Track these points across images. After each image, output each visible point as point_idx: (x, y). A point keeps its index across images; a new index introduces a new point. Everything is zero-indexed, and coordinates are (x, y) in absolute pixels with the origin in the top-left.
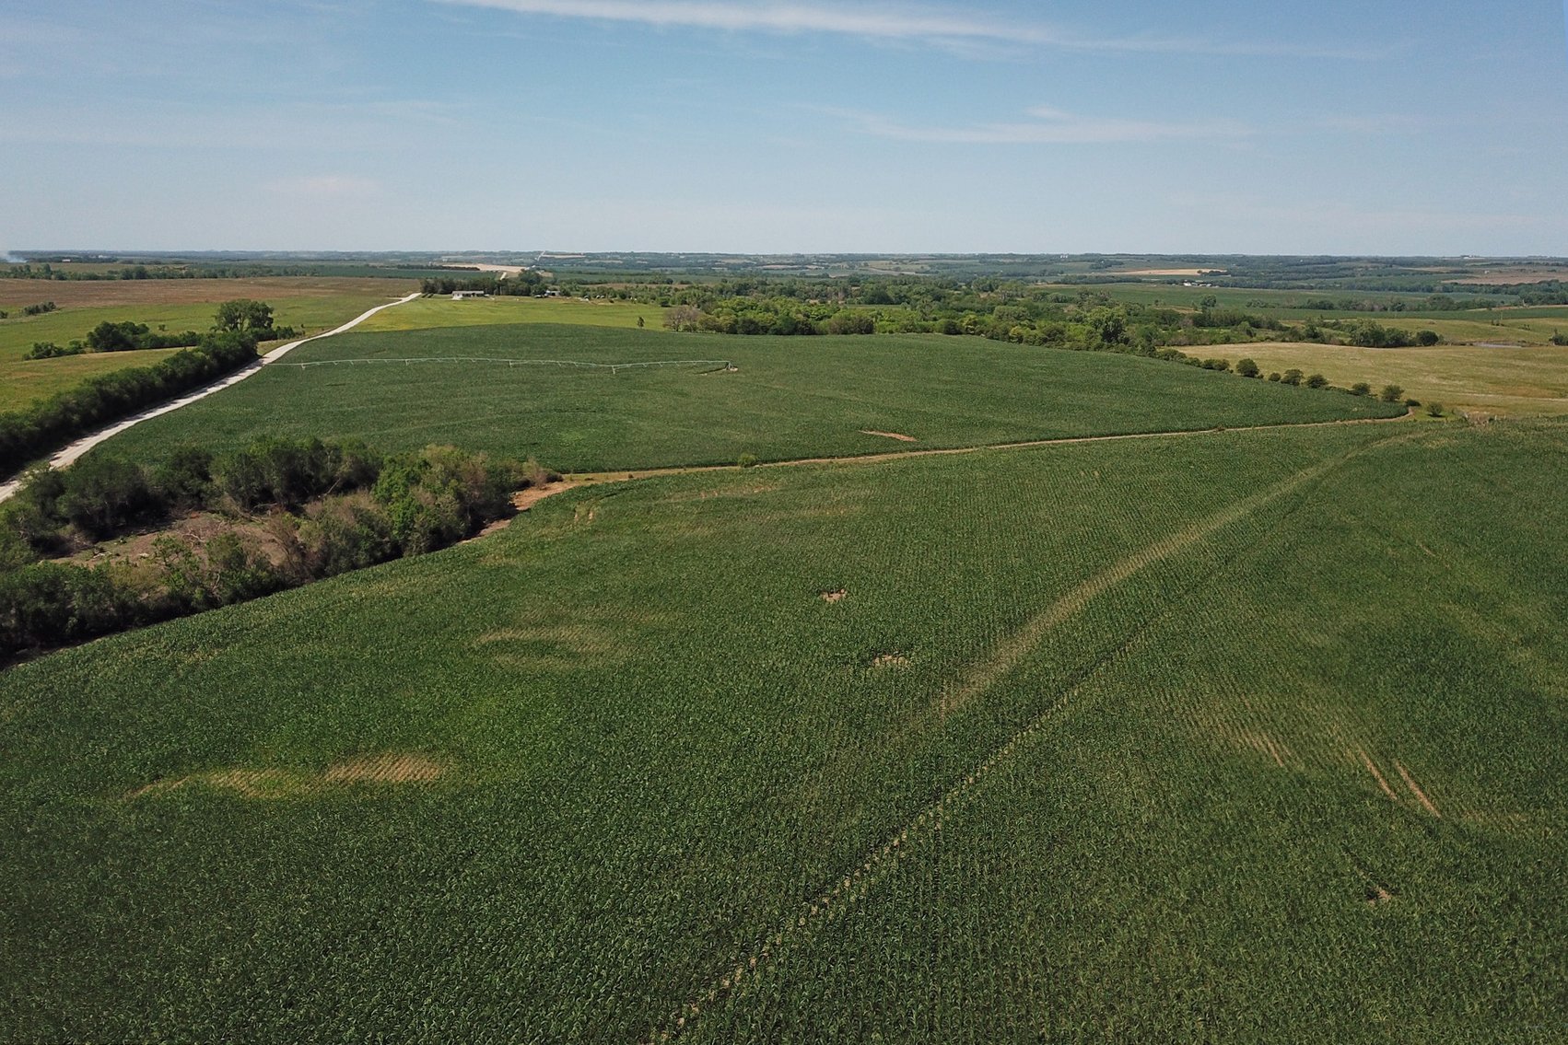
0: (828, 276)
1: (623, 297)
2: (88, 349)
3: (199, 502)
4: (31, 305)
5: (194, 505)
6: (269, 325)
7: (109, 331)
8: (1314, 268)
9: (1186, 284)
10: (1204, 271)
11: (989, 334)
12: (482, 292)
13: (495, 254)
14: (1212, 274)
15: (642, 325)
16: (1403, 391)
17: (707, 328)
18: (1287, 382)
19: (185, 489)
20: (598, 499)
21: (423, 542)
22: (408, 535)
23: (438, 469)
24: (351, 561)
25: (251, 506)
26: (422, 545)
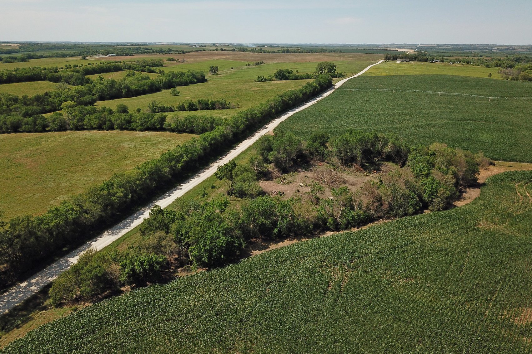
1: (468, 63)
2: (274, 79)
3: (323, 157)
4: (256, 62)
5: (320, 159)
6: (334, 72)
7: (281, 73)
12: (408, 60)
15: (490, 77)
17: (523, 79)
19: (317, 152)
20: (527, 183)
21: (442, 204)
22: (433, 198)
23: (442, 159)
24: (404, 211)
25: (346, 163)
26: (441, 205)
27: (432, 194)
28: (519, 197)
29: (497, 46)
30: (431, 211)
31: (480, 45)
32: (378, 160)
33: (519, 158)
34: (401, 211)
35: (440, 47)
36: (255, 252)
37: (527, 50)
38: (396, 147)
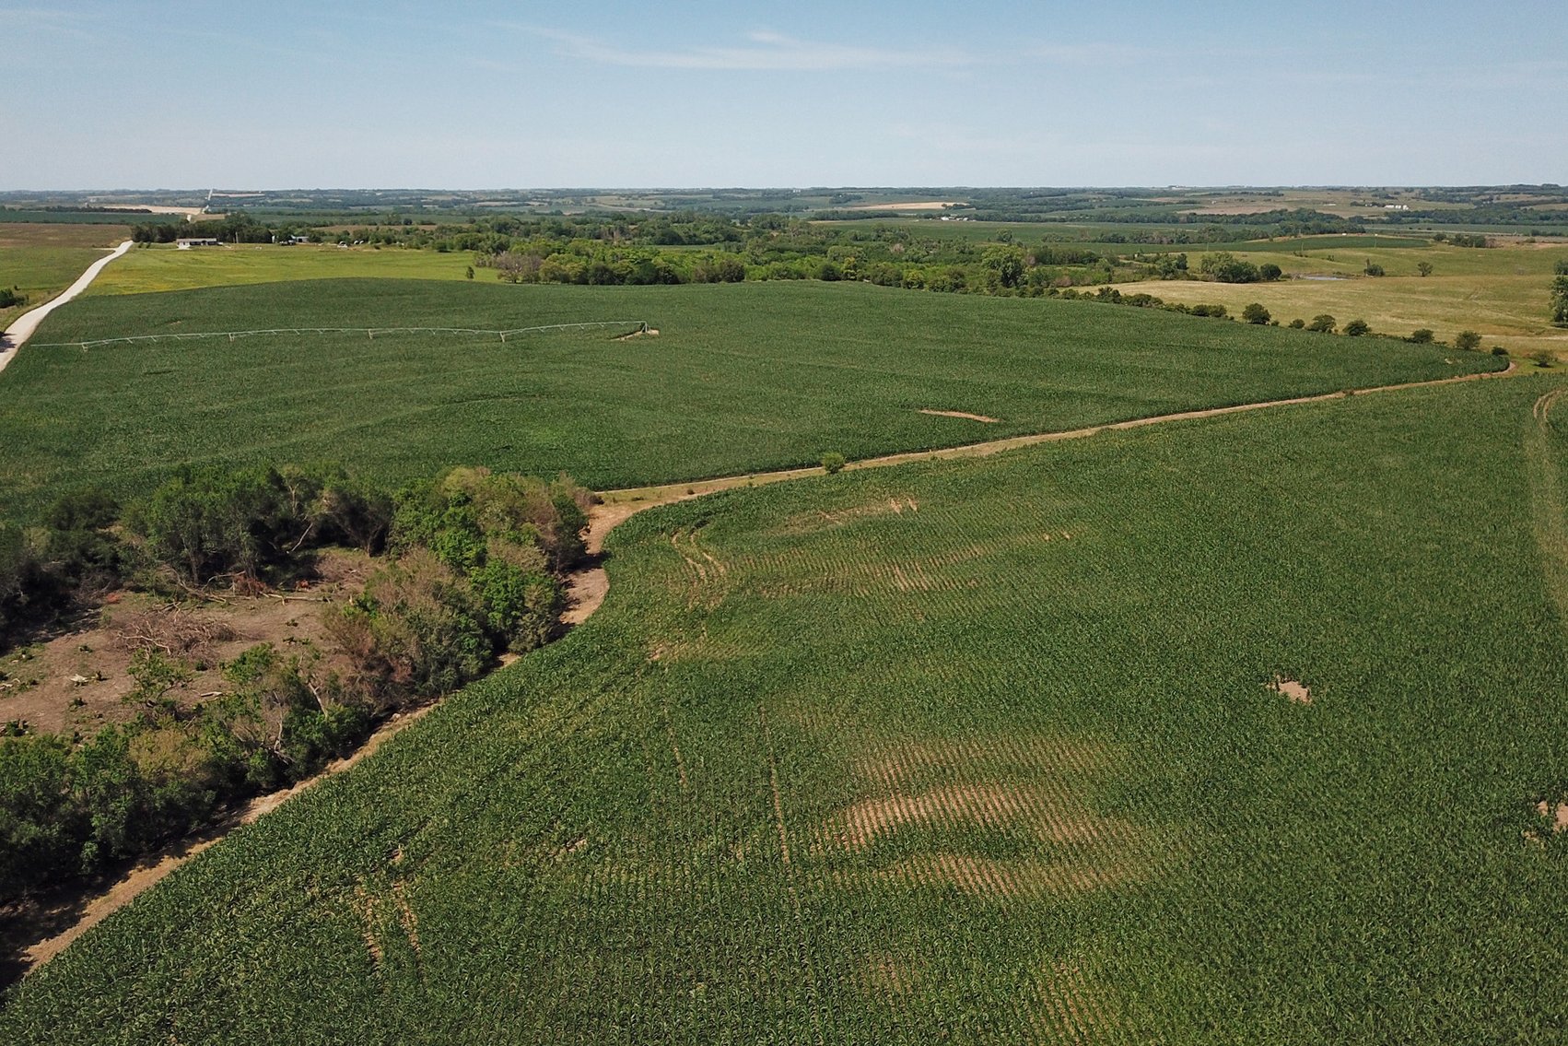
0: (561, 214)
1: (389, 241)
3: (115, 571)
5: (107, 581)
8: (1050, 200)
9: (943, 219)
10: (948, 204)
11: (878, 279)
12: (215, 240)
13: (152, 193)
14: (956, 207)
15: (472, 277)
16: (1480, 338)
17: (552, 279)
18: (1313, 329)
19: (90, 559)
20: (692, 532)
21: (543, 627)
22: (517, 618)
23: (497, 507)
24: (458, 671)
25: (203, 580)
26: (541, 631)
27: (512, 607)
28: (695, 568)
29: (431, 195)
30: (517, 653)
31: (387, 193)
32: (298, 550)
33: (643, 475)
34: (448, 674)
35: (277, 197)
36: (31, 949)
37: (506, 203)
38: (344, 498)
